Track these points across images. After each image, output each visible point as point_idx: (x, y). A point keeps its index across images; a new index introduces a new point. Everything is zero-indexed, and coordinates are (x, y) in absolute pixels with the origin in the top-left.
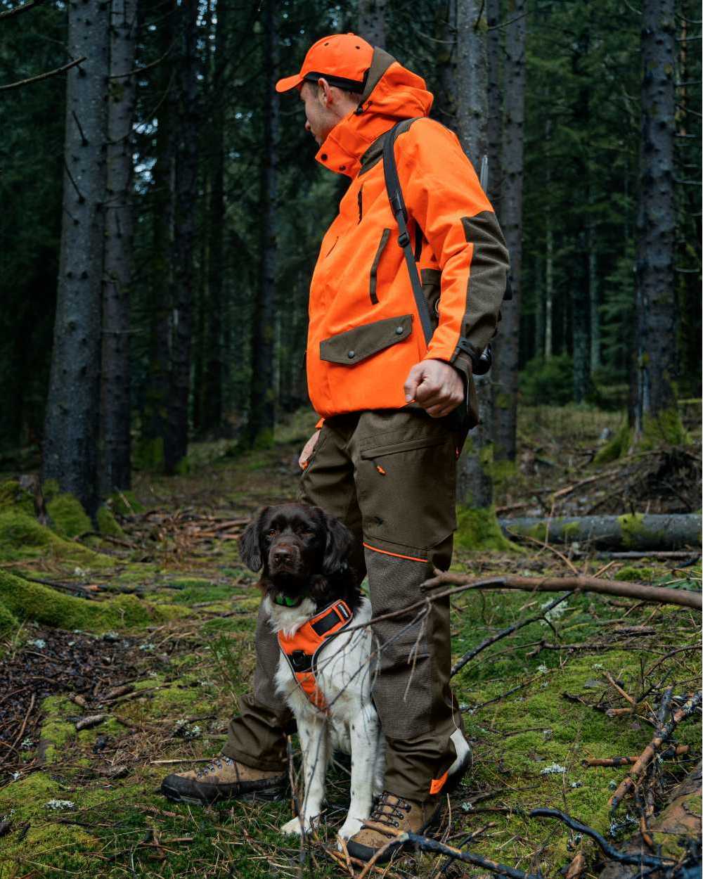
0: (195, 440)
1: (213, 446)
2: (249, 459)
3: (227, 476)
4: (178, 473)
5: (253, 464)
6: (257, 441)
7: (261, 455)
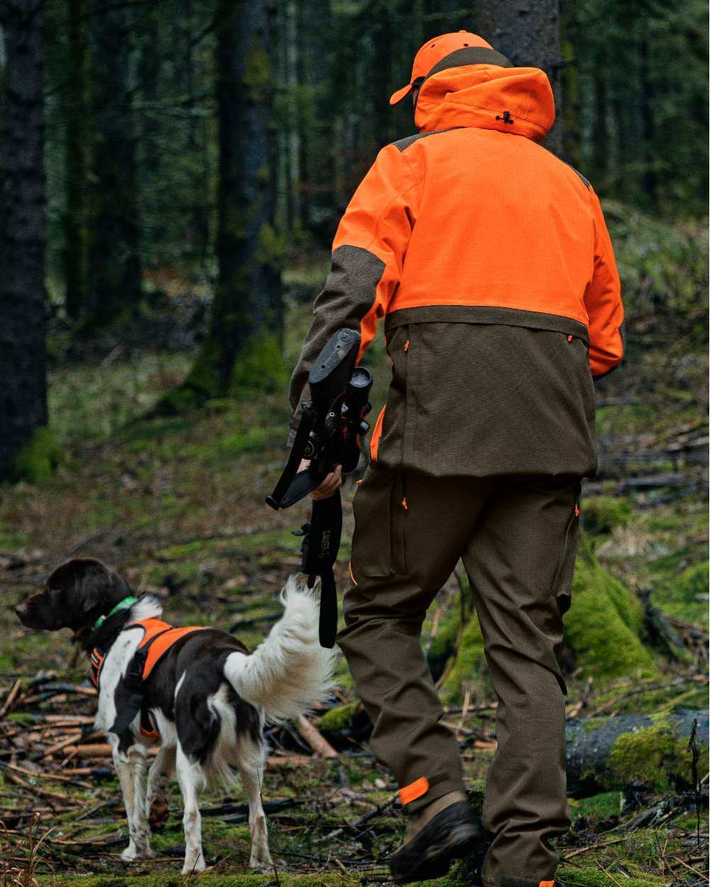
0: (74, 358)
1: (120, 377)
2: (219, 422)
3: (161, 478)
4: (25, 475)
5: (231, 440)
6: (239, 369)
7: (252, 412)
